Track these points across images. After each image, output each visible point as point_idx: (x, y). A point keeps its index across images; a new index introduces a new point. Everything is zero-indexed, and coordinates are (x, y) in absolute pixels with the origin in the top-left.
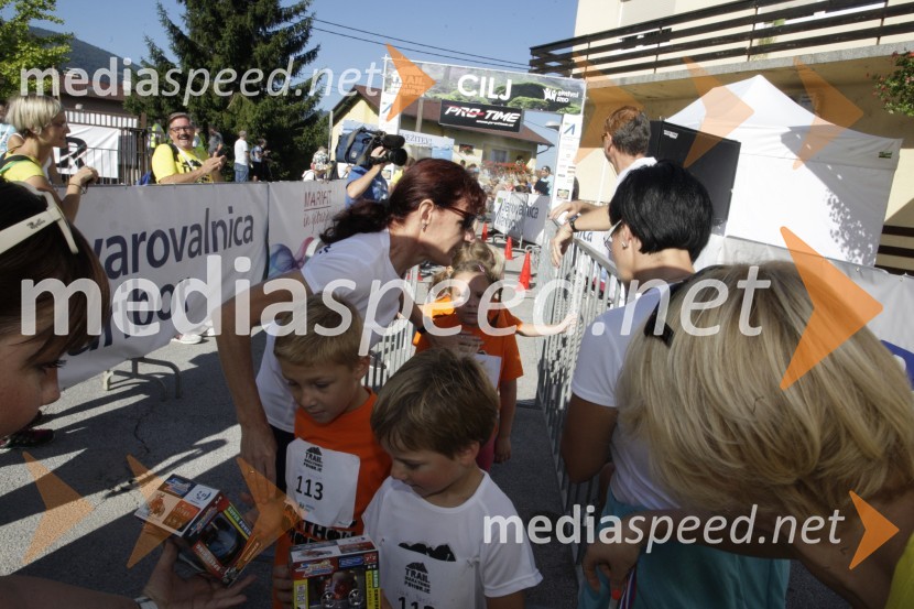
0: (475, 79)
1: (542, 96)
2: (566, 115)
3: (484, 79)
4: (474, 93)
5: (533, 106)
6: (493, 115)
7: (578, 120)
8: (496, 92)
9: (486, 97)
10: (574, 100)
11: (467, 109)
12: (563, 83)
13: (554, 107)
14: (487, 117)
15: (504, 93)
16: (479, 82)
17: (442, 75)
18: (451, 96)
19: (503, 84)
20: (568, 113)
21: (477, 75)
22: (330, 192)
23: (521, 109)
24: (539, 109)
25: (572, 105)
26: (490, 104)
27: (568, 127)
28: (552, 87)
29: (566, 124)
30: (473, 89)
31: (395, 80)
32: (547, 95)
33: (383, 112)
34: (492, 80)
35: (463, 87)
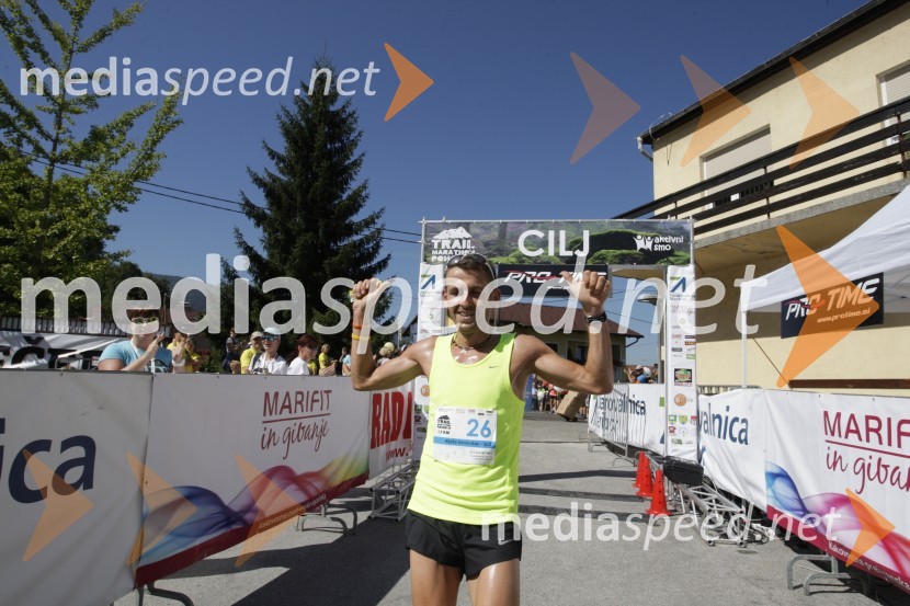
0: (540, 234)
1: (635, 247)
2: (670, 268)
3: (551, 234)
4: (540, 252)
5: (622, 260)
7: (688, 271)
8: (568, 249)
9: (557, 254)
10: (679, 246)
11: (534, 274)
12: (659, 227)
13: (651, 257)
15: (582, 250)
16: (546, 237)
17: (496, 234)
18: (510, 259)
19: (578, 238)
20: (673, 264)
21: (541, 229)
22: (328, 392)
23: (606, 266)
24: (632, 263)
25: (676, 253)
26: (564, 264)
27: (676, 282)
28: (644, 233)
29: (672, 278)
30: (538, 247)
31: (436, 246)
32: (640, 244)
33: (424, 287)
34: (563, 234)
35: (525, 246)
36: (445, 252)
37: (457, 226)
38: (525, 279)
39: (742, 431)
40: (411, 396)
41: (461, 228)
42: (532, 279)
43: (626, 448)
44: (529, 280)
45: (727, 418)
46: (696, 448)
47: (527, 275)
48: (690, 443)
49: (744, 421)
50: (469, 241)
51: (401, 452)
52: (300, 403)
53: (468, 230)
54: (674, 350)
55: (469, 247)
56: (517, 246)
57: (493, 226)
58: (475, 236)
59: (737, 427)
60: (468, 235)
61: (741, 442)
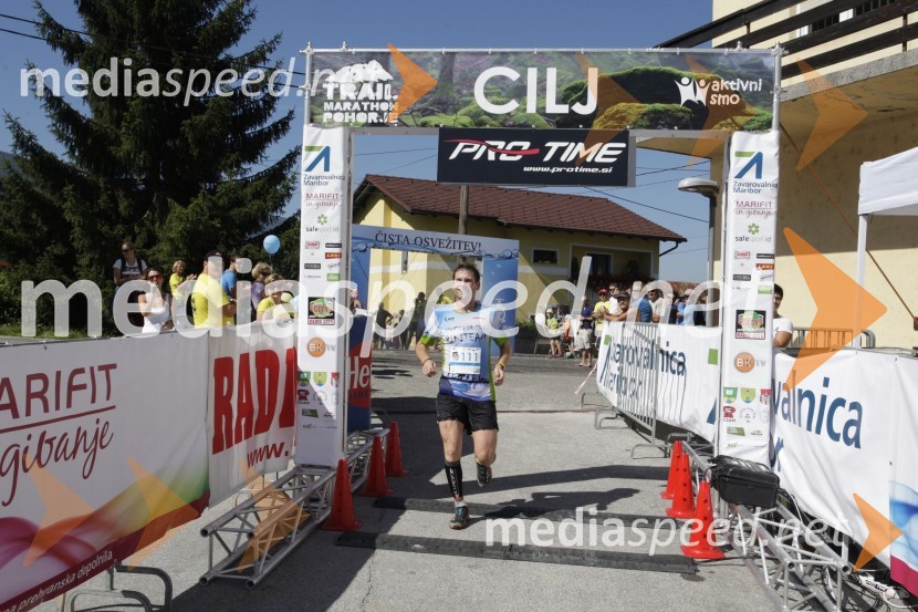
0: (513, 75)
1: (675, 96)
2: (737, 137)
3: (532, 74)
4: (512, 106)
5: (654, 121)
6: (561, 151)
7: (767, 143)
8: (560, 101)
9: (541, 110)
10: (753, 98)
11: (501, 144)
12: (722, 62)
13: (705, 116)
14: (547, 158)
15: (584, 103)
16: (523, 79)
17: (436, 73)
18: (460, 119)
19: (578, 81)
20: (742, 129)
21: (515, 66)
22: (107, 368)
23: (626, 132)
24: (671, 127)
25: (749, 109)
26: (552, 127)
27: (745, 161)
28: (694, 74)
29: (740, 154)
30: (509, 98)
31: (330, 95)
32: (686, 93)
33: (310, 168)
34: (552, 74)
35: (486, 95)
36: (347, 105)
37: (367, 58)
38: (485, 154)
39: (850, 423)
40: (292, 355)
41: (374, 64)
42: (498, 155)
43: (652, 429)
44: (491, 156)
45: (824, 398)
46: (766, 442)
47: (489, 147)
48: (758, 433)
49: (855, 406)
50: (388, 86)
51: (277, 451)
52: (41, 395)
53: (386, 67)
54: (736, 277)
55: (388, 97)
56: (473, 95)
57: (430, 60)
58: (397, 77)
59: (842, 416)
60: (386, 76)
61: (848, 441)
